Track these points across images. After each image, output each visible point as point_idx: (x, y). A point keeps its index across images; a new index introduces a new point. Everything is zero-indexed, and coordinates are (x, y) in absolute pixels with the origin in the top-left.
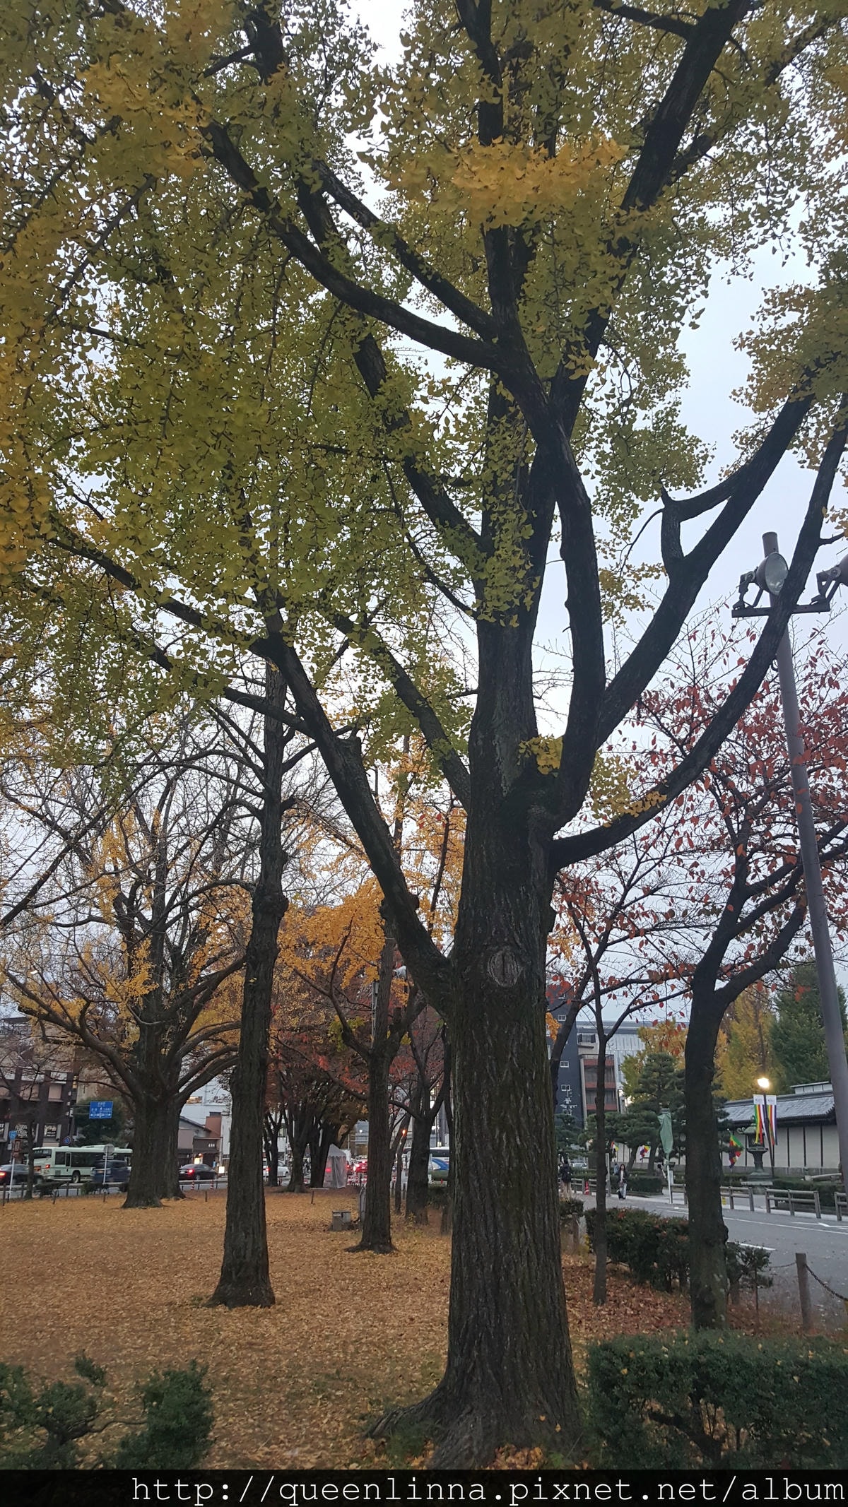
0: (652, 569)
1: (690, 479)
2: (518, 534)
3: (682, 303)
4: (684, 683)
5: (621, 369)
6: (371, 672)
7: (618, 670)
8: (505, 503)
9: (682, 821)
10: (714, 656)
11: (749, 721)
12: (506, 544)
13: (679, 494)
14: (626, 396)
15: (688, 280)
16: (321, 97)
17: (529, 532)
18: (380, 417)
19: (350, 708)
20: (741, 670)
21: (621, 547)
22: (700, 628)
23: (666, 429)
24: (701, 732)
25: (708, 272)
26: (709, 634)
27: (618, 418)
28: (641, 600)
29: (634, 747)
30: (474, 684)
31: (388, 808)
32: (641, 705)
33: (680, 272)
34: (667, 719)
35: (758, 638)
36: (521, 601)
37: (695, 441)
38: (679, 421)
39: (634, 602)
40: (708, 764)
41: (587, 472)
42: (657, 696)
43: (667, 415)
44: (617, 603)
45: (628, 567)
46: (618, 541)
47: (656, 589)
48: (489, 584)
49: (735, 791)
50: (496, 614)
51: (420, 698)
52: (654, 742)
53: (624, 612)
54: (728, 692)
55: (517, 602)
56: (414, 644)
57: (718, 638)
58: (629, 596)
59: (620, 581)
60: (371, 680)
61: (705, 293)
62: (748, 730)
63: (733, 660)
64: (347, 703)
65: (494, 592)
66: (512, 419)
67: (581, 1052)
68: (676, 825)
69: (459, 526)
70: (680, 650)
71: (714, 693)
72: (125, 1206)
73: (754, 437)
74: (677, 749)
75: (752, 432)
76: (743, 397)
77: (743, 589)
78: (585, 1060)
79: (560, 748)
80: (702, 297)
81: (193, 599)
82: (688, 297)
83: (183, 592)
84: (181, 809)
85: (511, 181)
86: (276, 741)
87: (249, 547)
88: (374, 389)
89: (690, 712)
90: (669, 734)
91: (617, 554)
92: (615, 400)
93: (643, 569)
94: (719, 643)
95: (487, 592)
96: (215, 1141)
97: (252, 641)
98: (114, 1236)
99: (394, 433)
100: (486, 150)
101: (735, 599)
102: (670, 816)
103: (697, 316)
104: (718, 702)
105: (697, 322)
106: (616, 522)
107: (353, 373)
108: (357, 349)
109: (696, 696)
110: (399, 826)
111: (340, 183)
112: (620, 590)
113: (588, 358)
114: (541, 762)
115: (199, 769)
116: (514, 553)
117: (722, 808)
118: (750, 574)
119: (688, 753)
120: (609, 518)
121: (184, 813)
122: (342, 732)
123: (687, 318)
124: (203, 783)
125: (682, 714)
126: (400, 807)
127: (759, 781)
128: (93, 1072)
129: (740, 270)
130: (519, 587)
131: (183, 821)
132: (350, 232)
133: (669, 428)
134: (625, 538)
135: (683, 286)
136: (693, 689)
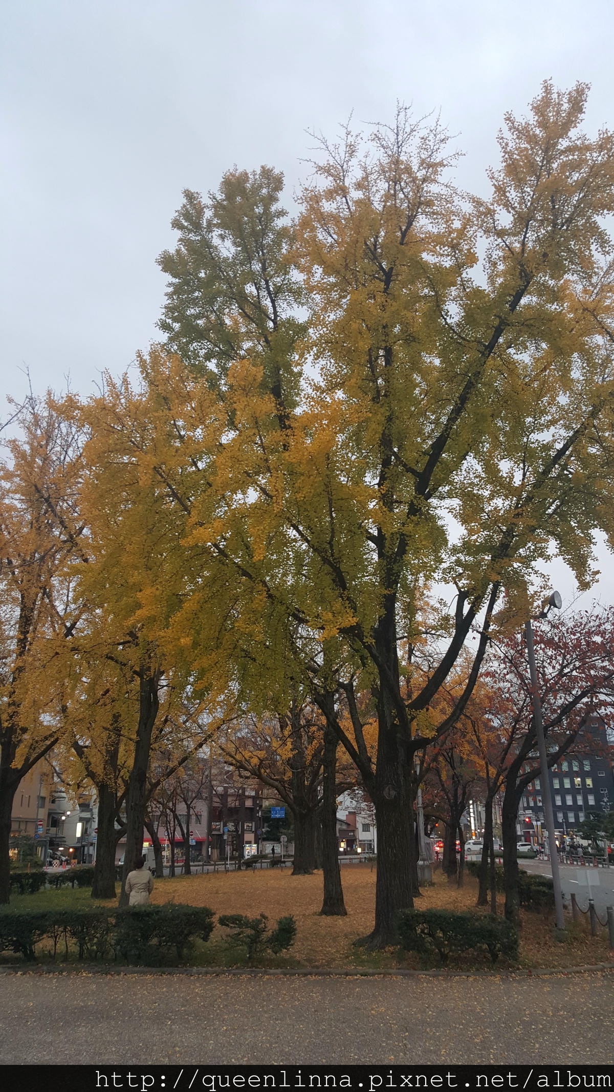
72: (293, 874)
96: (353, 831)
98: (285, 889)
128: (270, 791)
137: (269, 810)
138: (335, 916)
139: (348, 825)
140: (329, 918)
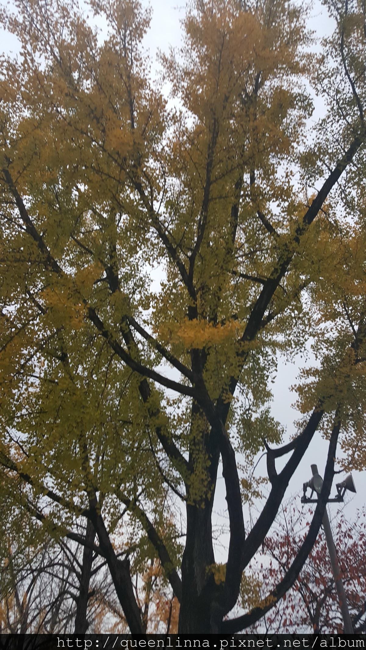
0: (264, 479)
1: (278, 441)
2: (204, 464)
3: (267, 374)
4: (283, 533)
5: (245, 397)
6: (137, 526)
7: (252, 527)
8: (199, 450)
9: (287, 607)
10: (295, 521)
11: (314, 554)
12: (199, 467)
13: (273, 446)
14: (247, 407)
15: (269, 364)
16: (131, 295)
17: (209, 463)
18: (147, 411)
19: (125, 542)
20: (308, 528)
21: (250, 468)
22: (288, 507)
23: (265, 419)
24: (293, 559)
25: (277, 362)
26: (292, 510)
27: (245, 416)
28: (260, 493)
29: (262, 567)
30: (185, 531)
31: (142, 596)
32: (264, 545)
33: (266, 362)
34: (276, 552)
35: (314, 513)
36: (206, 496)
37: (278, 424)
38: (271, 415)
39: (257, 494)
40: (297, 577)
41: (233, 437)
42: (271, 540)
43: (266, 412)
44: (250, 495)
45: (254, 478)
46: (248, 465)
47: (266, 489)
48: (192, 486)
49: (311, 592)
50: (195, 501)
51: (159, 539)
52: (271, 564)
53: (253, 499)
54: (303, 539)
55: (204, 496)
56: (157, 511)
57: (296, 512)
58: (255, 492)
59: (251, 484)
60: (136, 529)
61: (276, 370)
62: (314, 559)
63: (304, 523)
64: (125, 539)
65: (194, 491)
66: (201, 414)
68: (284, 609)
69: (179, 458)
70: (280, 517)
71: (297, 540)
73: (302, 424)
74: (282, 568)
75: (301, 421)
76: (296, 407)
77: (305, 490)
79: (225, 570)
80: (275, 372)
81: (57, 491)
82: (270, 371)
83: (53, 488)
84: (38, 593)
85: (199, 334)
86: (88, 559)
87: (86, 471)
88: (145, 399)
89: (287, 549)
90: (277, 560)
91: (248, 472)
92: (243, 409)
93: (260, 479)
94: (297, 514)
95: (191, 490)
97: (82, 511)
99: (152, 418)
100: (190, 322)
101: (302, 494)
102: (281, 605)
103: (274, 378)
104: (300, 544)
105: (274, 380)
106: (247, 457)
107: (137, 393)
108: (139, 384)
109: (289, 541)
110: (147, 607)
111: (137, 323)
112: (251, 488)
113: (231, 395)
114: (216, 578)
115: (50, 573)
116: (203, 473)
117: (305, 601)
118: (307, 483)
119: (287, 570)
120: (244, 455)
121: (39, 596)
122: (122, 554)
123: (270, 379)
124: (51, 579)
125: (283, 550)
126: (148, 595)
127: (322, 587)
129: (290, 360)
130: (205, 489)
131: (38, 600)
132: (139, 342)
133: (267, 418)
134: (252, 464)
135: (267, 367)
136: (287, 537)
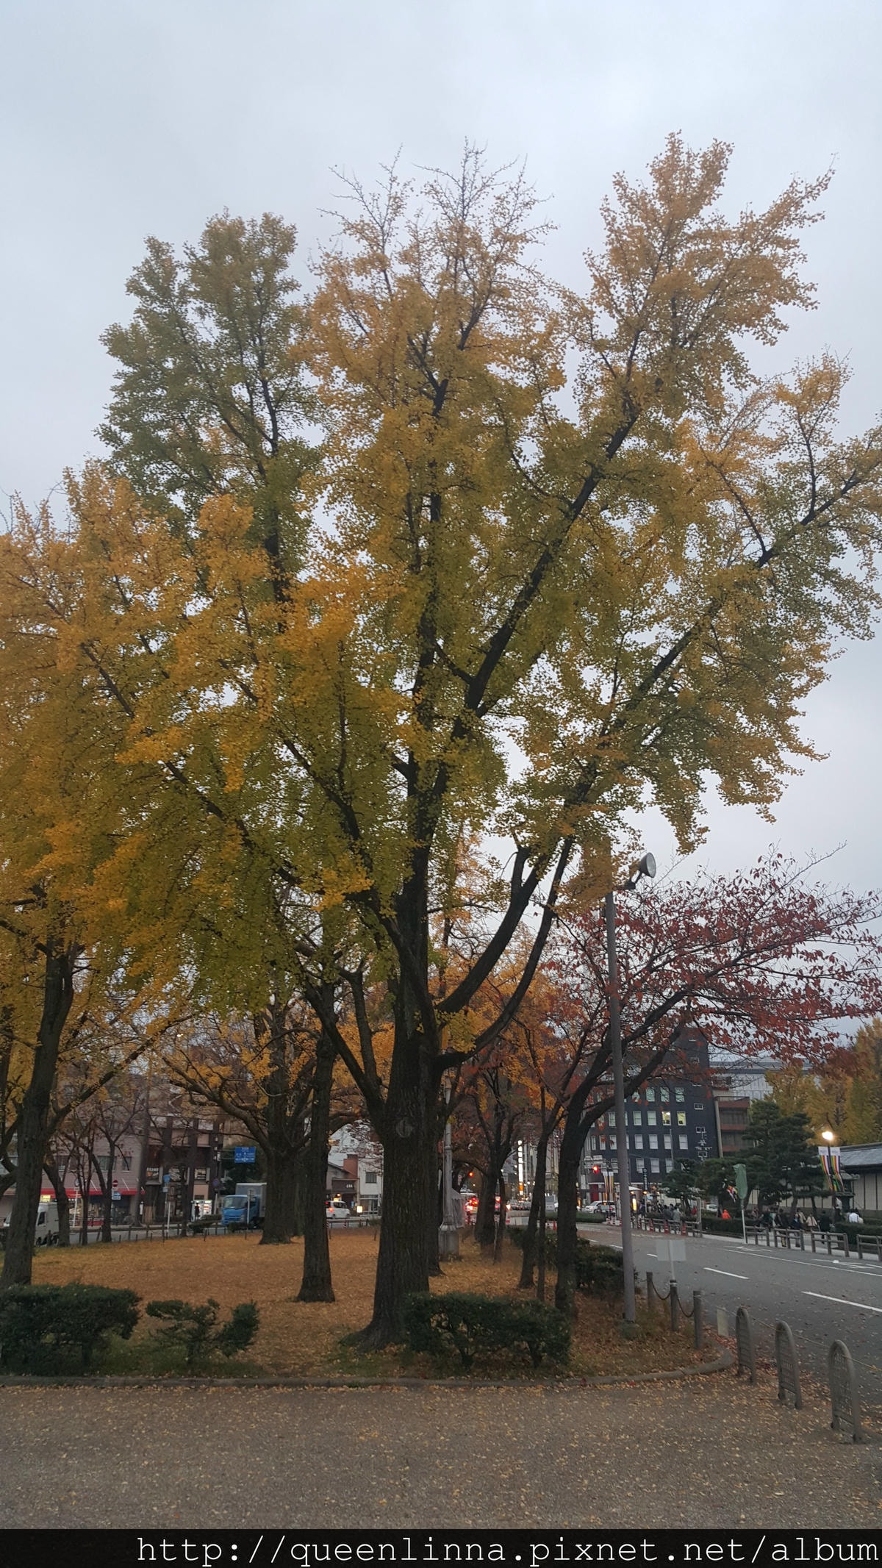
67: (716, 1094)
72: (262, 1243)
78: (720, 1103)
96: (353, 1182)
98: (248, 1265)
128: (235, 1124)
137: (232, 1152)
138: (317, 1303)
139: (346, 1173)
140: (308, 1305)
